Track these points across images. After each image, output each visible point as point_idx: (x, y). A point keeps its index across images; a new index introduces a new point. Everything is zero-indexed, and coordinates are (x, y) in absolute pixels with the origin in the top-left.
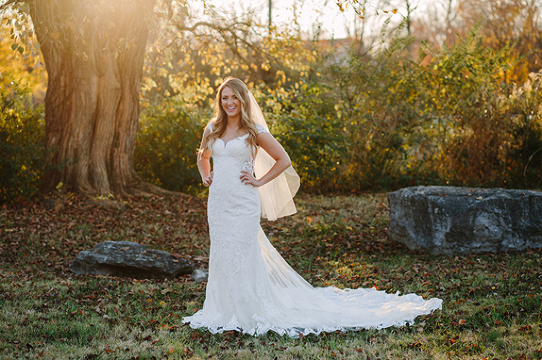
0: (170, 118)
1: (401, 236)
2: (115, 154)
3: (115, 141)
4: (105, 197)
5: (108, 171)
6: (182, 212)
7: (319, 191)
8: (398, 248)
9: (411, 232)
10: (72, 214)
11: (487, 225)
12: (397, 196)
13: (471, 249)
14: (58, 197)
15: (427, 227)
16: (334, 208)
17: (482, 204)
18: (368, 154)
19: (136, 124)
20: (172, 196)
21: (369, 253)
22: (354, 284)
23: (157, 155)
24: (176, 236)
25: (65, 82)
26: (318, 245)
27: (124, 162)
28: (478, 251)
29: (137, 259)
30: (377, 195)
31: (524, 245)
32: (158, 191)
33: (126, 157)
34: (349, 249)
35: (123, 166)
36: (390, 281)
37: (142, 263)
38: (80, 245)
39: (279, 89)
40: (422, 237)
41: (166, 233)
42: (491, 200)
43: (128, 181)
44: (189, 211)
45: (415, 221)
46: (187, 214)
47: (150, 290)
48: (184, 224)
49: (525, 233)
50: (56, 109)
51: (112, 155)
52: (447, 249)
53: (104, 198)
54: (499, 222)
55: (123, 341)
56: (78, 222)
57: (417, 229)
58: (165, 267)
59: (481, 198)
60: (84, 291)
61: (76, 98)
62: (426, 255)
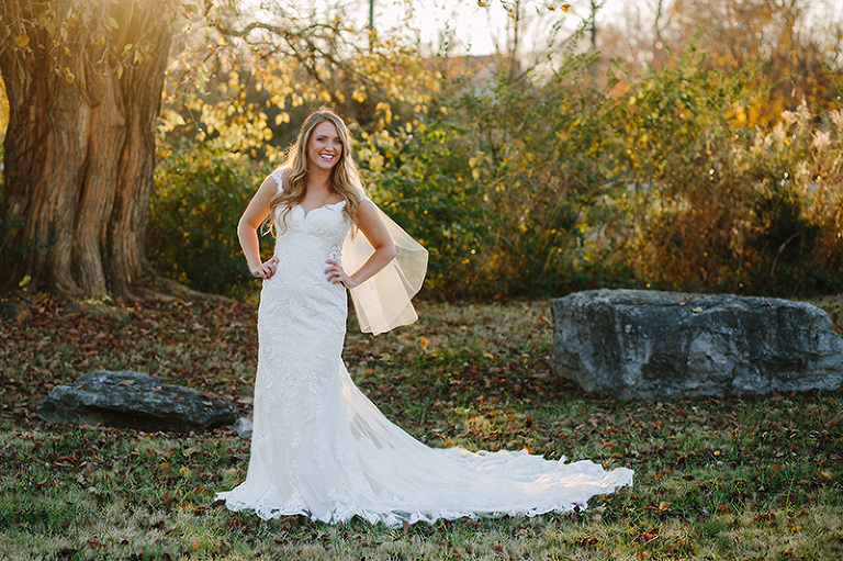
0: (203, 175)
1: (572, 369)
2: (115, 232)
3: (116, 211)
4: (97, 301)
5: (102, 260)
6: (221, 326)
7: (443, 296)
8: (566, 388)
9: (587, 363)
10: (43, 326)
11: (708, 353)
12: (565, 305)
13: (682, 393)
14: (22, 299)
15: (613, 355)
16: (465, 324)
17: (702, 318)
18: (522, 238)
19: (149, 184)
20: (205, 300)
21: (520, 395)
22: (493, 444)
23: (182, 234)
24: (210, 365)
25: (37, 116)
26: (438, 382)
27: (129, 245)
28: (695, 394)
29: (146, 400)
30: (535, 304)
31: (769, 385)
32: (184, 293)
33: (133, 237)
34: (488, 389)
35: (127, 252)
36: (550, 441)
37: (153, 405)
38: (56, 377)
39: (380, 132)
40: (605, 370)
41: (194, 359)
42: (717, 312)
43: (135, 276)
44: (232, 325)
45: (595, 345)
46: (229, 329)
47: (165, 450)
48: (224, 345)
49: (769, 366)
50: (22, 158)
51: (109, 233)
52: (645, 390)
53: (95, 303)
54: (729, 349)
55: (120, 530)
56: (54, 339)
57: (596, 357)
58: (191, 412)
59: (699, 309)
60: (60, 450)
61: (54, 141)
62: (610, 399)
